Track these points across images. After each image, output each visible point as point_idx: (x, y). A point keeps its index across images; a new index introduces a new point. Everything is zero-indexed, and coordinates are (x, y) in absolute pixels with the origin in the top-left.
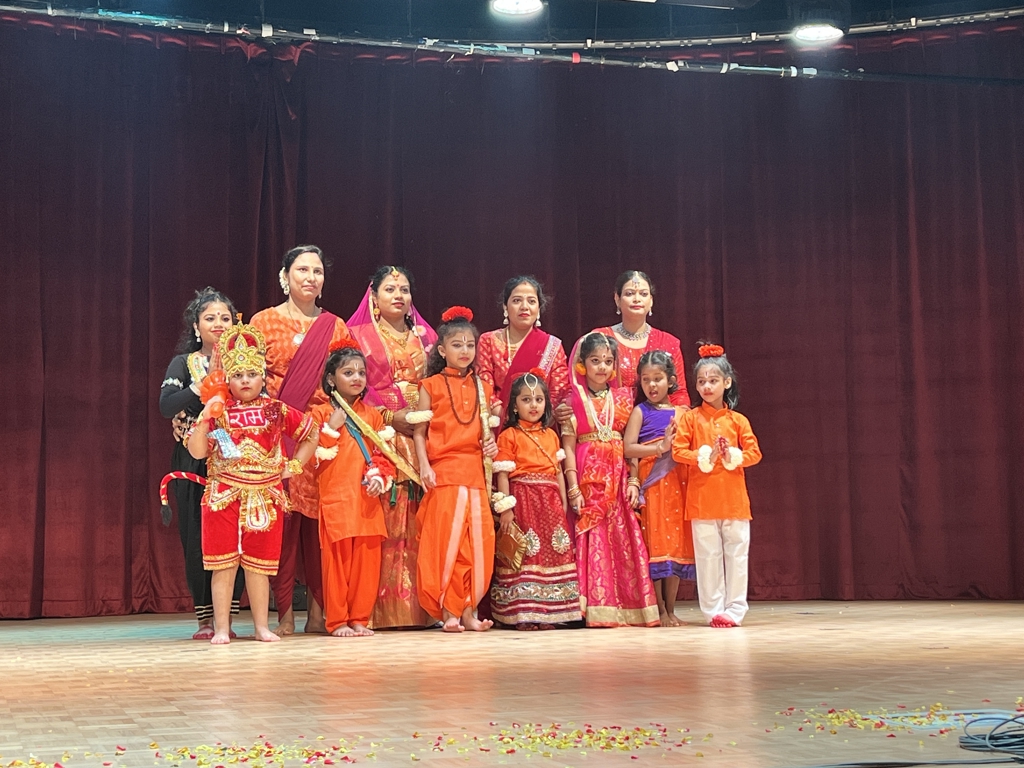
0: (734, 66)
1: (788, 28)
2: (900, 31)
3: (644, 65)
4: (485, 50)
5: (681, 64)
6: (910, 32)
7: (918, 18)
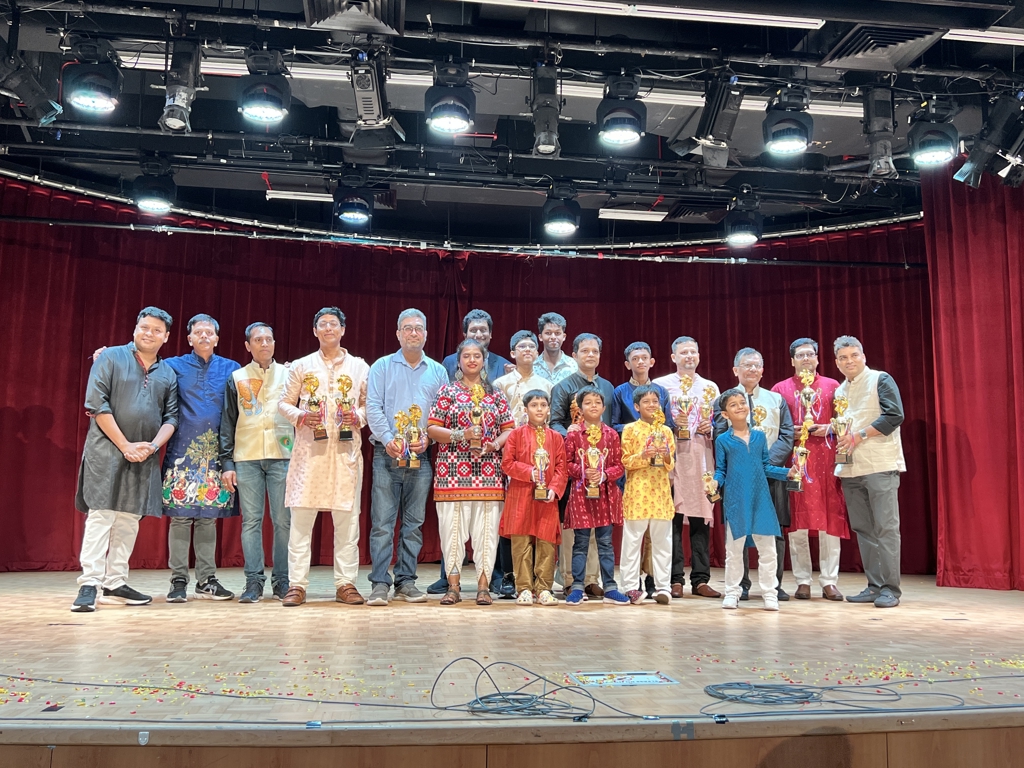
0: (696, 258)
1: (723, 235)
2: (814, 234)
3: (639, 260)
4: (547, 254)
5: (663, 257)
6: (820, 234)
7: (823, 226)
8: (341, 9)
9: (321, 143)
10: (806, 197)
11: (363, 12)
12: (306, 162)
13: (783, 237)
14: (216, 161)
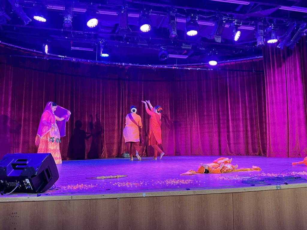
0: (199, 69)
2: (226, 62)
3: (184, 69)
4: (158, 67)
5: (190, 68)
7: (229, 60)
10: (229, 52)
12: (91, 38)
14: (64, 38)
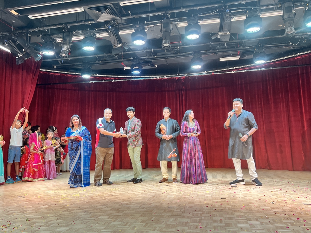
0: (246, 70)
2: (297, 56)
5: (234, 71)
7: (300, 53)
8: (100, 15)
9: (125, 53)
10: (283, 44)
11: (107, 14)
12: (121, 59)
13: (286, 59)
14: (99, 62)
